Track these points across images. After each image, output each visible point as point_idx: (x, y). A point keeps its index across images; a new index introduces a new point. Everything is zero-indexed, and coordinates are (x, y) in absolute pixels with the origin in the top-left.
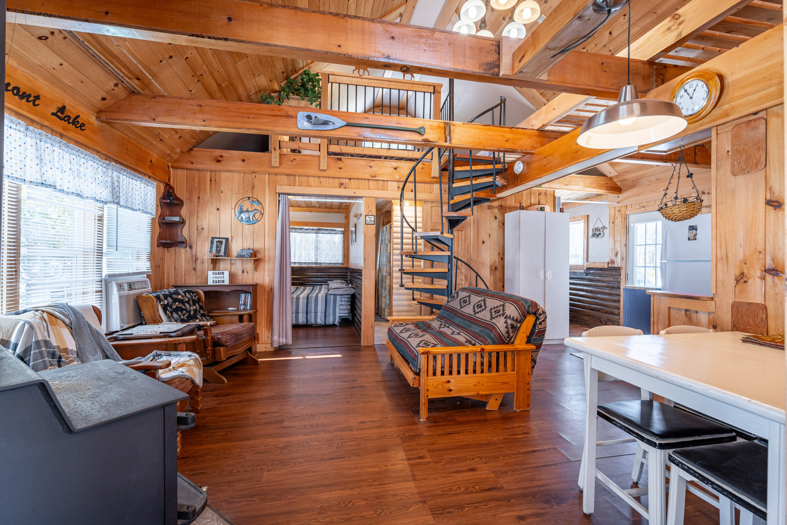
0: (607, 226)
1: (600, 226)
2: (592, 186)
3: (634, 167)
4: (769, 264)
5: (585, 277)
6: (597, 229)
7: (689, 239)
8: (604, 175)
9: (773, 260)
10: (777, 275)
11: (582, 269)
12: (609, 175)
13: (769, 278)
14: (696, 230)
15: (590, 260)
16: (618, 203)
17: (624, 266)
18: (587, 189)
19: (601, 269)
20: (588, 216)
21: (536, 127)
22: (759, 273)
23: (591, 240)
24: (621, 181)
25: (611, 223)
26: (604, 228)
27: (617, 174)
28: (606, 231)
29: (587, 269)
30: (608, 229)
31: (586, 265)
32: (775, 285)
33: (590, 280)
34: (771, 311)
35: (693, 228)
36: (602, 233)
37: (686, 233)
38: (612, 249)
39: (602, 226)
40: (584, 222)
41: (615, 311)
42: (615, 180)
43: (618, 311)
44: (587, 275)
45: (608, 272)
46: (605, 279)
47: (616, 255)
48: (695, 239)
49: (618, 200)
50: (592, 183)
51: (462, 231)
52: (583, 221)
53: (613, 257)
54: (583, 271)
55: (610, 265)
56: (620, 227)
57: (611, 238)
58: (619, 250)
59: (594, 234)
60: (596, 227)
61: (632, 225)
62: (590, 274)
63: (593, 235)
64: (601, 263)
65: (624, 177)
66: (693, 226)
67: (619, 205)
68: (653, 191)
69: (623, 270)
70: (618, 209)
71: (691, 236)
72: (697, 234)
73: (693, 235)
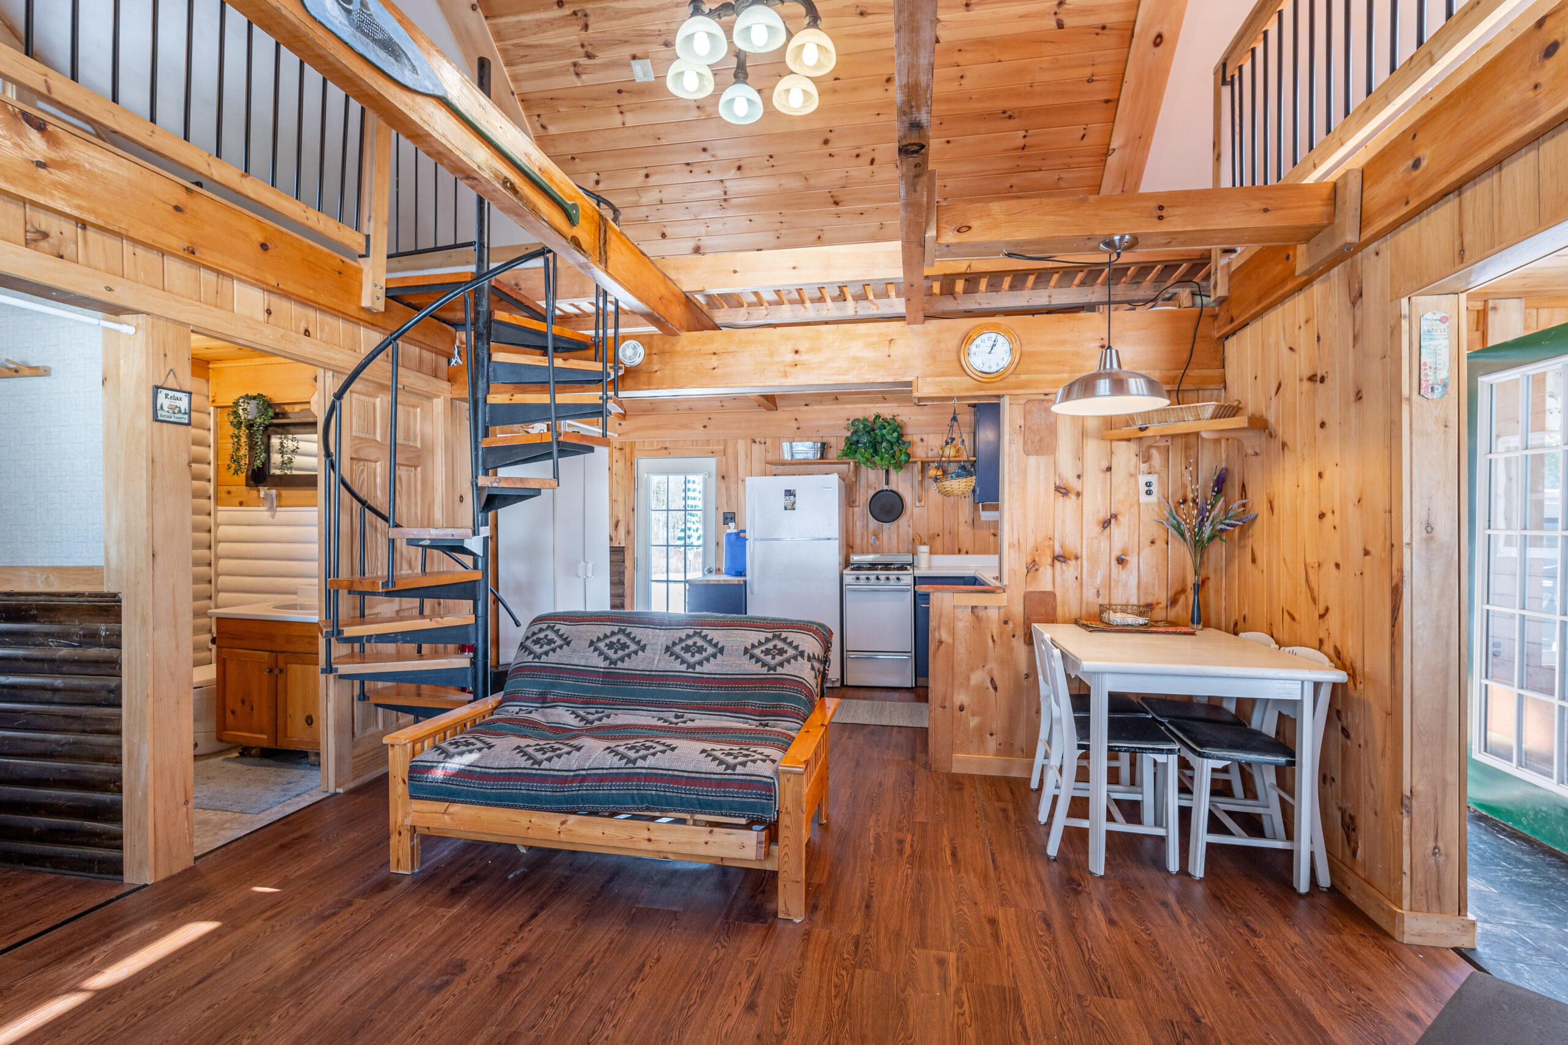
4: (1058, 550)
7: (786, 509)
9: (1062, 546)
10: (1065, 562)
13: (1057, 564)
14: (794, 496)
16: (619, 435)
17: (630, 547)
21: (684, 290)
22: (1049, 560)
32: (1063, 572)
34: (1059, 599)
35: (789, 493)
37: (782, 500)
47: (616, 525)
48: (794, 509)
49: (619, 429)
51: (416, 467)
56: (622, 477)
58: (621, 516)
61: (646, 475)
66: (790, 490)
67: (622, 439)
68: (683, 426)
69: (630, 551)
70: (618, 446)
71: (788, 504)
72: (796, 502)
73: (790, 503)
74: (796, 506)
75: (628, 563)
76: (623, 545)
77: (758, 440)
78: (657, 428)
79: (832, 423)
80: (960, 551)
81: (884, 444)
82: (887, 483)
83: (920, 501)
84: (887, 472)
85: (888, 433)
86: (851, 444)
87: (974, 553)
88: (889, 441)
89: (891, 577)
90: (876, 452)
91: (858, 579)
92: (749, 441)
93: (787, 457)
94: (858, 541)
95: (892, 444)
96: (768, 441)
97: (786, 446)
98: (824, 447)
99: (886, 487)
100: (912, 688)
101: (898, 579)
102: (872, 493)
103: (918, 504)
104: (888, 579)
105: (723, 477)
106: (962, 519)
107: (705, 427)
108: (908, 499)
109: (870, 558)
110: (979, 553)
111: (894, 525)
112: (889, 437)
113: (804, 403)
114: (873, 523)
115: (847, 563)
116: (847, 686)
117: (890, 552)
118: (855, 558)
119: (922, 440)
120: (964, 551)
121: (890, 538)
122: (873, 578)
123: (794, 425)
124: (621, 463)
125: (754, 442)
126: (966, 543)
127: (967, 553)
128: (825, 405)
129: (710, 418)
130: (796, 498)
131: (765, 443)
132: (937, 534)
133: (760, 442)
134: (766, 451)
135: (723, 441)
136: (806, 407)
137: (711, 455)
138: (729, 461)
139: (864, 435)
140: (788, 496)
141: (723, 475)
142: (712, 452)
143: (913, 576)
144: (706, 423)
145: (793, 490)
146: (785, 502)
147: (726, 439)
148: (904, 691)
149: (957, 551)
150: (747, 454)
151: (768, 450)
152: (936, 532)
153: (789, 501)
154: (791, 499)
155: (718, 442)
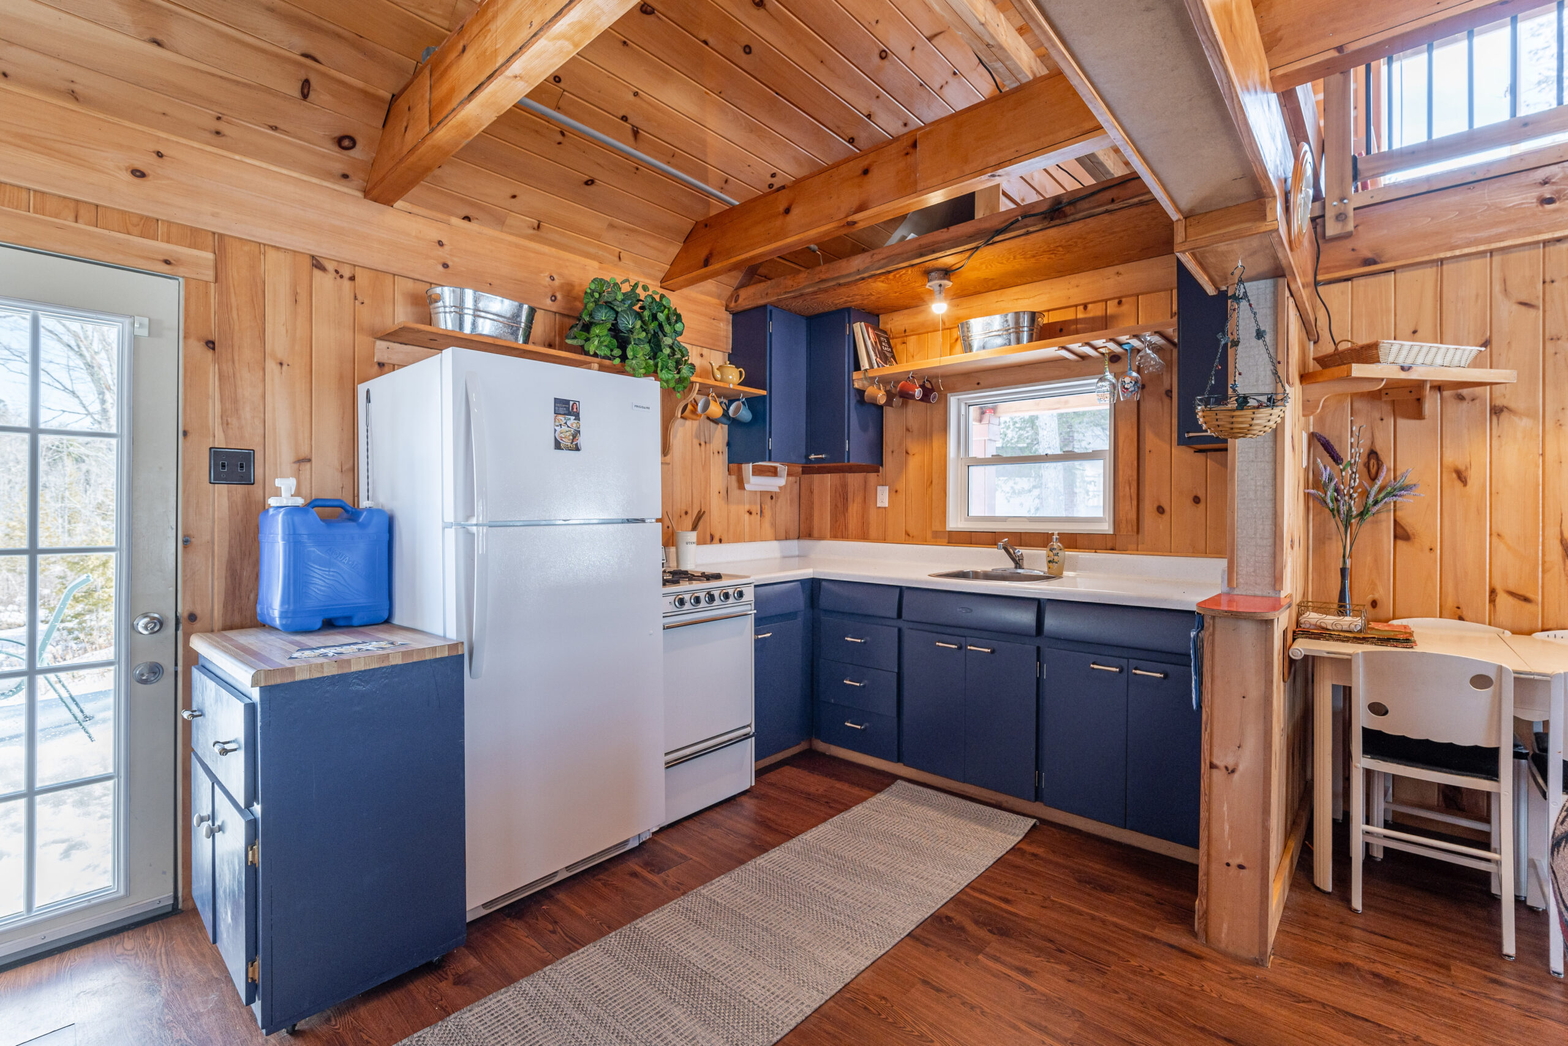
7: (558, 446)
14: (577, 417)
35: (565, 408)
37: (546, 424)
48: (577, 449)
66: (567, 402)
71: (562, 435)
72: (579, 432)
73: (568, 434)
74: (582, 440)
77: (330, 266)
80: (712, 539)
89: (716, 593)
91: (681, 601)
92: (307, 262)
96: (359, 274)
101: (740, 594)
104: (725, 595)
105: (211, 344)
106: (715, 488)
107: (139, 174)
113: (466, 211)
120: (716, 537)
122: (703, 595)
123: (437, 255)
125: (320, 267)
126: (718, 526)
127: (720, 541)
128: (507, 233)
129: (160, 155)
130: (582, 422)
131: (352, 278)
132: (686, 513)
133: (337, 272)
134: (356, 298)
135: (210, 238)
136: (465, 223)
137: (165, 268)
138: (234, 303)
139: (627, 315)
140: (565, 414)
141: (210, 338)
142: (167, 262)
143: (752, 585)
144: (141, 162)
145: (575, 402)
146: (557, 428)
147: (221, 236)
148: (744, 799)
149: (708, 538)
150: (296, 294)
151: (359, 297)
152: (684, 508)
153: (565, 428)
154: (569, 423)
155: (193, 236)
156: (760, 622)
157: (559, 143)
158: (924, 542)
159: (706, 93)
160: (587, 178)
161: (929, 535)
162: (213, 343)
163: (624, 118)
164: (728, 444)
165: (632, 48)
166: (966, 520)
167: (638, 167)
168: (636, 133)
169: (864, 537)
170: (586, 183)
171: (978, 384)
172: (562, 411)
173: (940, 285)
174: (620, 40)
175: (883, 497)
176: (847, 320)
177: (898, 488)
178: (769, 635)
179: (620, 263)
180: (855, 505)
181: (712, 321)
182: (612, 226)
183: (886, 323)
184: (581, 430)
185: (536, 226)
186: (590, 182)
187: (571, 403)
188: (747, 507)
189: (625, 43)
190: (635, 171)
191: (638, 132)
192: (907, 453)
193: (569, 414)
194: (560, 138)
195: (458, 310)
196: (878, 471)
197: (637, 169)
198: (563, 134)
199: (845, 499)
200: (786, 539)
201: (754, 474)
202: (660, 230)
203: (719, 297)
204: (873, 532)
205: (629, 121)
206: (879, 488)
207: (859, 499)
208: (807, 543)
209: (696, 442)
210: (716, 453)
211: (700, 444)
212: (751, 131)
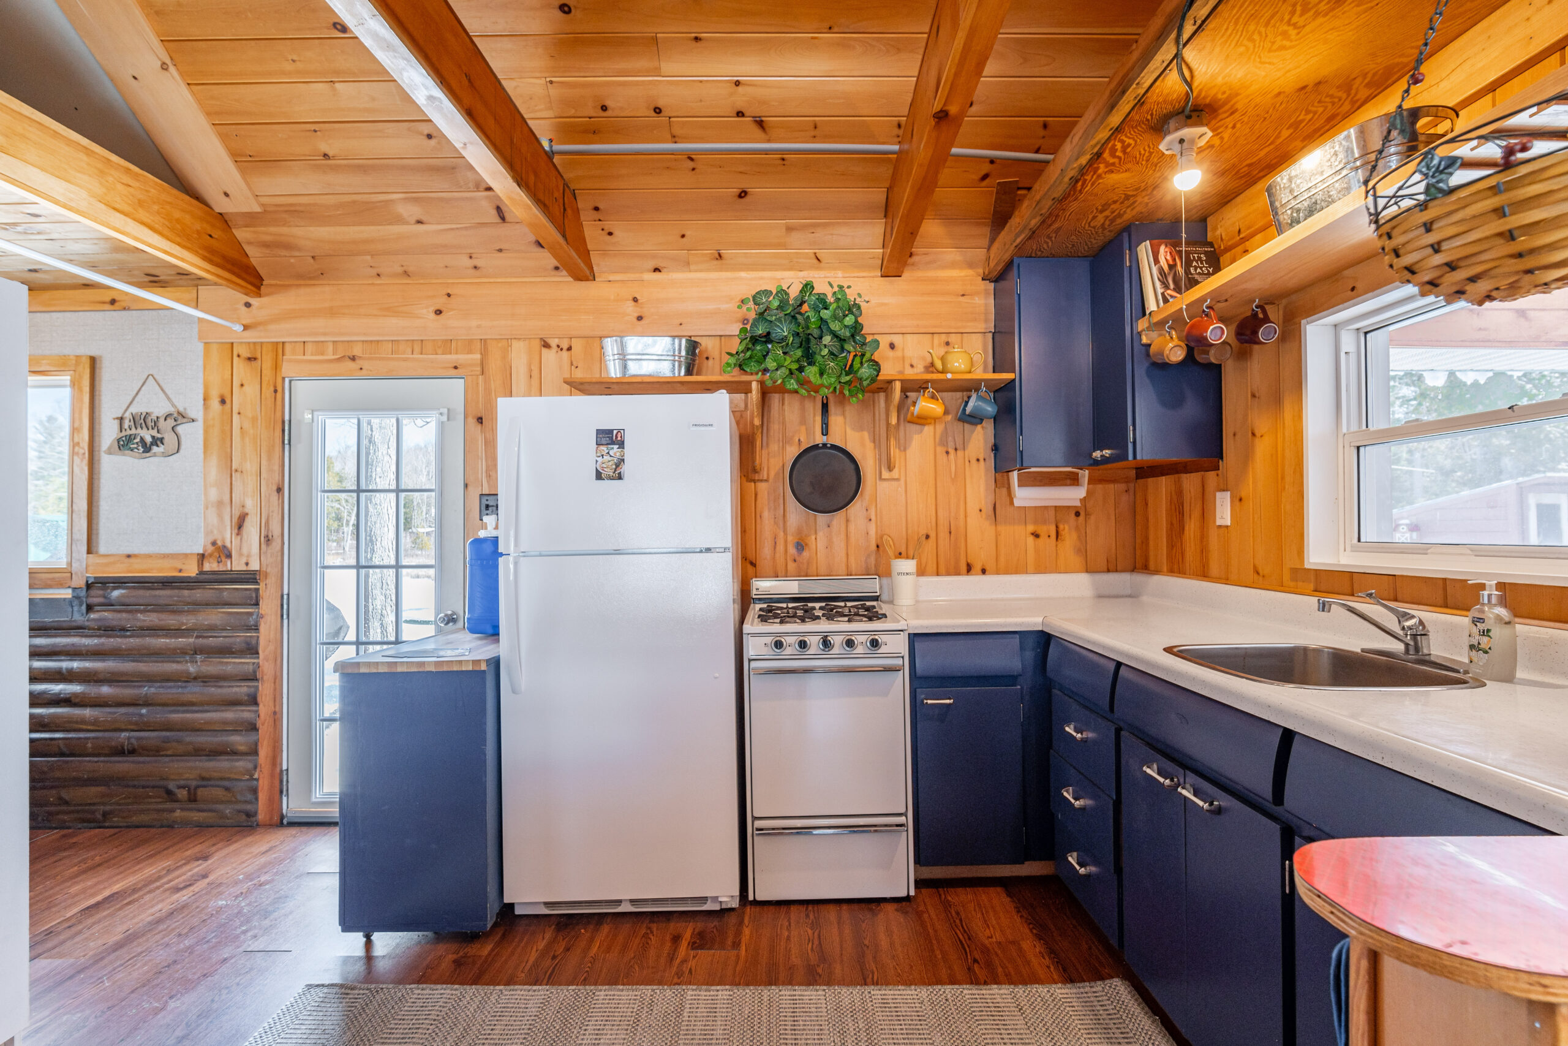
0: (195, 410)
1: (158, 408)
2: (143, 215)
3: (331, 200)
5: (79, 617)
6: (142, 420)
7: (599, 476)
8: (196, 196)
11: (60, 585)
12: (221, 205)
14: (621, 445)
15: (103, 548)
16: (246, 327)
17: (272, 571)
18: (118, 219)
19: (166, 583)
20: (93, 361)
23: (111, 464)
24: (266, 245)
25: (215, 404)
26: (179, 417)
27: (257, 209)
28: (192, 435)
29: (89, 586)
30: (199, 426)
31: (85, 568)
33: (107, 630)
35: (609, 438)
36: (169, 438)
37: (588, 455)
38: (220, 504)
39: (167, 408)
40: (73, 384)
41: (238, 740)
42: (241, 234)
43: (251, 737)
44: (90, 608)
45: (198, 594)
46: (188, 620)
47: (240, 524)
48: (620, 477)
49: (247, 316)
50: (141, 203)
52: (66, 379)
53: (227, 537)
54: (67, 594)
55: (207, 567)
56: (254, 420)
57: (214, 461)
58: (251, 505)
59: (130, 439)
60: (137, 408)
61: (308, 416)
62: (109, 604)
63: (124, 444)
64: (165, 556)
65: (284, 230)
66: (611, 431)
67: (252, 336)
68: (390, 311)
69: (271, 581)
70: (246, 353)
71: (604, 465)
72: (623, 460)
73: (610, 463)
74: (625, 469)
75: (268, 607)
76: (255, 566)
77: (553, 343)
78: (332, 312)
79: (711, 307)
80: (969, 569)
81: (827, 339)
82: (825, 432)
83: (890, 469)
84: (825, 407)
85: (835, 317)
86: (754, 340)
87: (998, 572)
88: (835, 335)
89: (859, 639)
90: (809, 357)
91: (779, 645)
92: (537, 344)
93: (614, 371)
94: (766, 551)
95: (841, 340)
96: (576, 344)
97: (610, 346)
98: (693, 352)
99: (820, 439)
100: (908, 899)
101: (875, 644)
102: (793, 452)
103: (886, 474)
104: (850, 643)
105: (480, 420)
106: (973, 504)
107: (439, 312)
108: (868, 466)
109: (791, 587)
110: (1007, 571)
111: (838, 518)
112: (835, 326)
113: (652, 264)
114: (795, 513)
115: (745, 599)
116: (756, 903)
117: (830, 574)
118: (763, 586)
119: (892, 346)
120: (977, 567)
121: (829, 546)
122: (814, 641)
123: (631, 309)
124: (252, 390)
125: (547, 346)
126: (980, 552)
127: (984, 572)
128: (696, 271)
129: (449, 295)
130: (625, 450)
131: (569, 349)
132: (927, 537)
133: (558, 346)
134: (572, 364)
135: (479, 344)
136: (657, 275)
137: (454, 372)
138: (493, 386)
139: (781, 323)
140: (607, 444)
141: (479, 415)
142: (456, 368)
143: (906, 633)
144: (440, 302)
145: (619, 431)
146: (598, 459)
147: (485, 340)
148: (890, 908)
149: (964, 568)
150: (531, 371)
151: (574, 363)
152: (923, 532)
153: (607, 458)
154: (611, 453)
155: (468, 346)
156: (920, 682)
157: (693, 169)
158: (1281, 587)
159: (813, 38)
160: (737, 191)
161: (1286, 576)
162: (481, 418)
163: (740, 114)
164: (995, 448)
165: (706, 39)
166: (1354, 549)
167: (783, 157)
168: (760, 124)
169: (1203, 574)
170: (740, 196)
171: (1353, 289)
172: (604, 441)
173: (1182, 141)
174: (690, 39)
175: (1224, 512)
176: (1126, 245)
177: (1243, 494)
178: (952, 701)
179: (822, 265)
180: (1193, 521)
181: (962, 299)
182: (790, 229)
183: (1215, 229)
184: (626, 458)
185: (717, 256)
186: (743, 194)
187: (615, 432)
188: (1031, 528)
189: (696, 39)
190: (781, 162)
191: (762, 121)
192: (1253, 434)
193: (613, 443)
194: (691, 164)
195: (621, 357)
196: (1217, 468)
197: (783, 159)
198: (691, 159)
199: (1181, 513)
200: (1108, 571)
201: (1021, 484)
202: (848, 213)
203: (971, 265)
204: (1214, 569)
205: (746, 114)
206: (1219, 495)
207: (1197, 513)
208: (1139, 578)
209: (941, 450)
210: (974, 461)
211: (947, 453)
212: (899, 50)
